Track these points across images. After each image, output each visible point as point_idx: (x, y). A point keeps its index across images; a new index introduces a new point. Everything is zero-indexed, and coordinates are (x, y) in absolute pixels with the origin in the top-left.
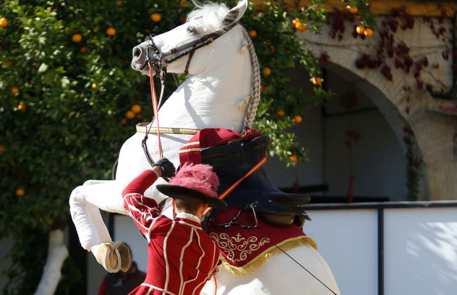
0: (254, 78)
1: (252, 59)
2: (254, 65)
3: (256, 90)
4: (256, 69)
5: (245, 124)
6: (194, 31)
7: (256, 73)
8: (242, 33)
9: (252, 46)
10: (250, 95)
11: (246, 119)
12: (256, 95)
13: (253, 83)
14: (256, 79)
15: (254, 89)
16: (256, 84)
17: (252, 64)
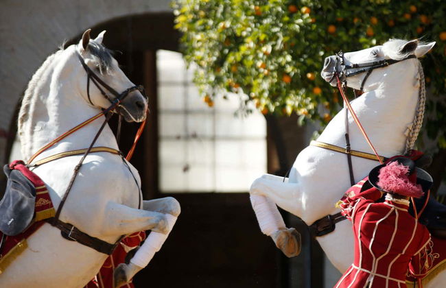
0: (419, 108)
1: (420, 92)
2: (422, 96)
3: (419, 118)
4: (422, 100)
5: (407, 146)
6: (377, 54)
7: (422, 104)
8: (417, 68)
9: (424, 81)
10: (413, 122)
11: (408, 142)
12: (419, 122)
13: (417, 113)
14: (421, 109)
15: (417, 117)
16: (420, 113)
17: (420, 95)
